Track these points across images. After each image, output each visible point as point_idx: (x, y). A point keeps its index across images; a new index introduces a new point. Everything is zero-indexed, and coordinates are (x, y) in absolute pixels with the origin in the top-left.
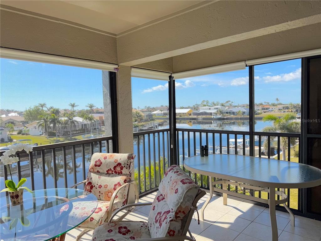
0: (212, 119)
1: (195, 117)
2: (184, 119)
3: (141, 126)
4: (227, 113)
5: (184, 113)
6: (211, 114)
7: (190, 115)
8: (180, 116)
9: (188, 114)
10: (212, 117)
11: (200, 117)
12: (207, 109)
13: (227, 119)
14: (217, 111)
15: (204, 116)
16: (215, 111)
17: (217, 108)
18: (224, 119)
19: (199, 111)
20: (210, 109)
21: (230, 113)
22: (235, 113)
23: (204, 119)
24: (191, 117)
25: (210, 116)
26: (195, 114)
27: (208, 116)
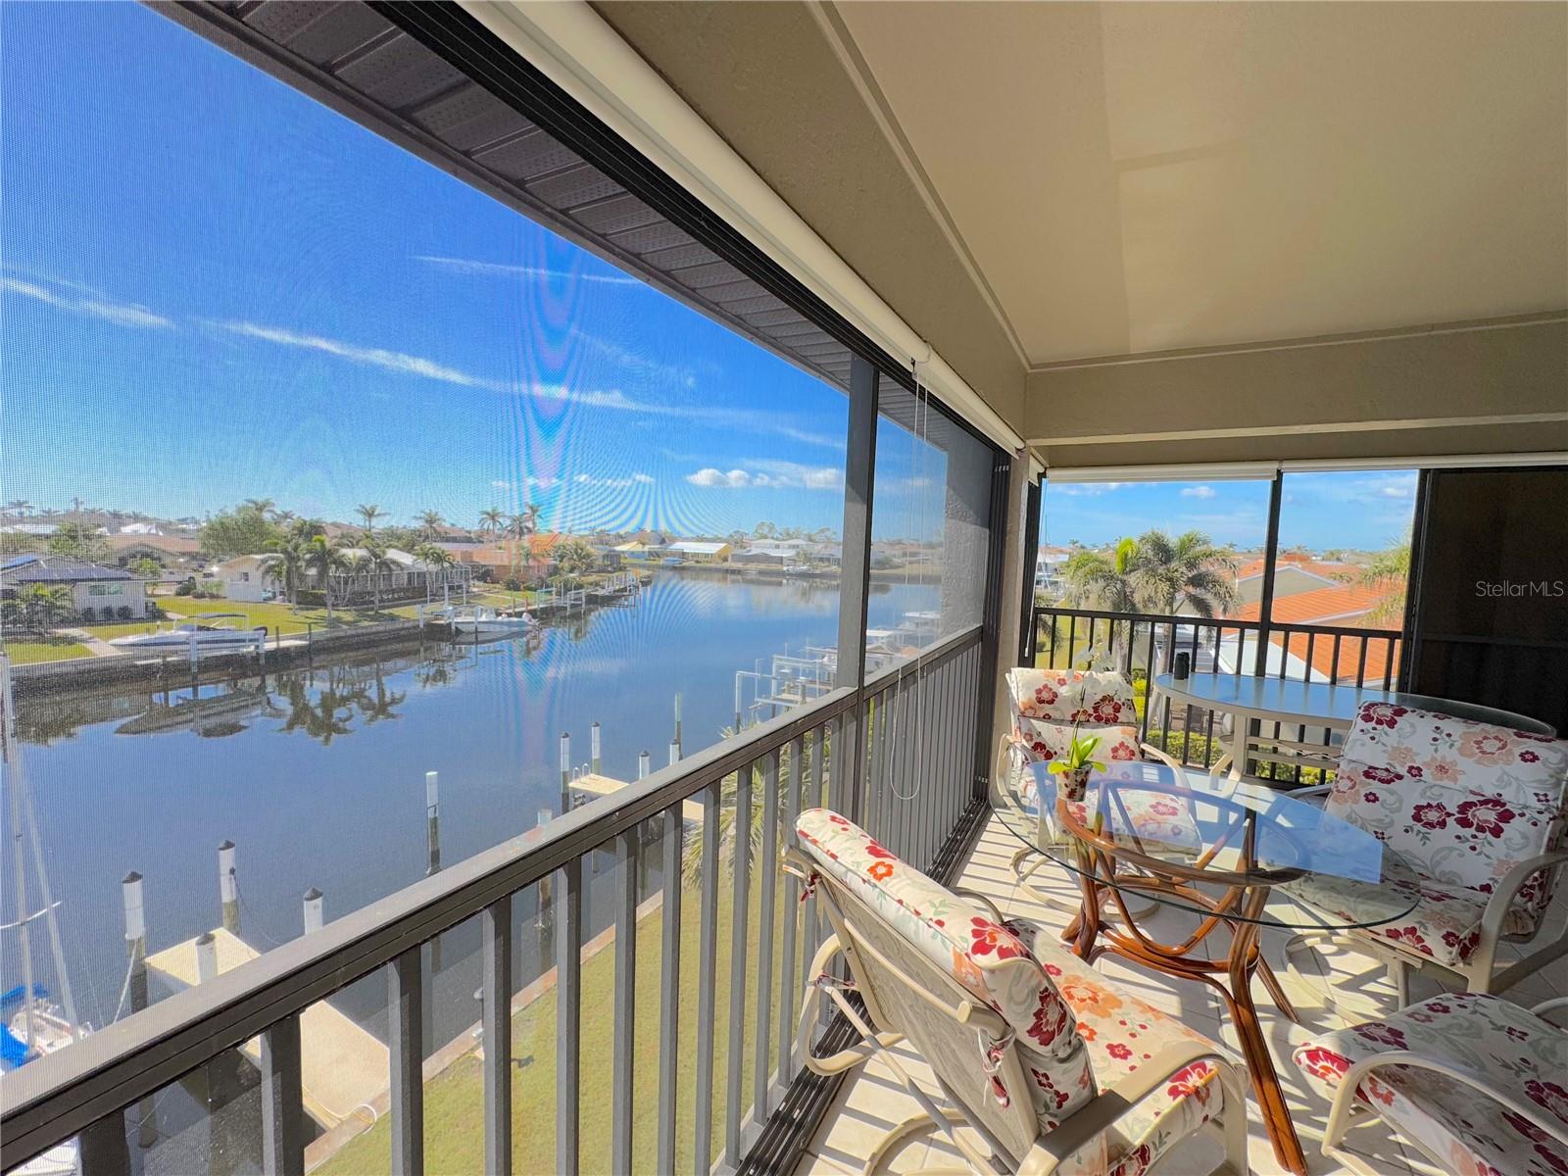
0: (783, 574)
1: (739, 565)
2: (710, 570)
3: (591, 584)
4: (821, 560)
5: (707, 555)
6: (780, 560)
7: (725, 560)
8: (697, 562)
9: (719, 556)
10: (785, 568)
11: (752, 566)
12: (770, 546)
13: (822, 576)
14: (798, 554)
15: (762, 566)
16: (791, 553)
17: (798, 546)
18: (814, 576)
19: (749, 551)
20: (777, 547)
21: (828, 560)
23: (761, 573)
24: (726, 565)
25: (779, 567)
26: (737, 558)
27: (774, 567)
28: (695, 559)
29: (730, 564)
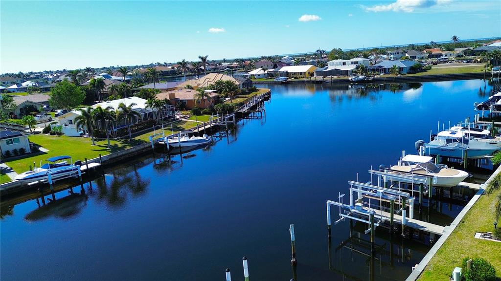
0: (348, 82)
1: (320, 78)
2: (303, 83)
3: (238, 105)
4: (373, 70)
5: (301, 73)
6: (346, 73)
7: (312, 75)
8: (296, 78)
9: (309, 73)
10: (350, 78)
11: (329, 78)
12: (340, 64)
13: (374, 81)
14: (357, 68)
15: (335, 78)
16: (353, 67)
17: (357, 62)
18: (368, 81)
19: (327, 68)
20: (344, 64)
21: (378, 70)
22: (387, 71)
23: (335, 82)
24: (313, 78)
25: (346, 77)
26: (319, 74)
27: (342, 77)
28: (294, 76)
29: (315, 78)
